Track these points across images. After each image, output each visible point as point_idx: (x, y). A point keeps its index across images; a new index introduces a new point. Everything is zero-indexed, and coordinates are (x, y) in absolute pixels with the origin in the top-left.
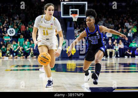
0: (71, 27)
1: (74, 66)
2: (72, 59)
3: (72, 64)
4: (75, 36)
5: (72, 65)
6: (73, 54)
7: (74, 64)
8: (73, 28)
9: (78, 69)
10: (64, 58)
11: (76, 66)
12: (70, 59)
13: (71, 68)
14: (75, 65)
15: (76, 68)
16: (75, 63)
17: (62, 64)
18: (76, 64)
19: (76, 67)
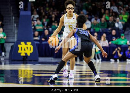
0: (27, 10)
1: (30, 73)
2: (27, 63)
3: (27, 71)
4: (32, 25)
5: (27, 73)
6: (29, 54)
7: (30, 71)
8: (29, 13)
9: (36, 78)
10: (14, 60)
11: (34, 73)
12: (23, 63)
13: (26, 77)
14: (32, 72)
15: (34, 77)
16: (32, 69)
17: (11, 70)
18: (34, 71)
19: (33, 75)
